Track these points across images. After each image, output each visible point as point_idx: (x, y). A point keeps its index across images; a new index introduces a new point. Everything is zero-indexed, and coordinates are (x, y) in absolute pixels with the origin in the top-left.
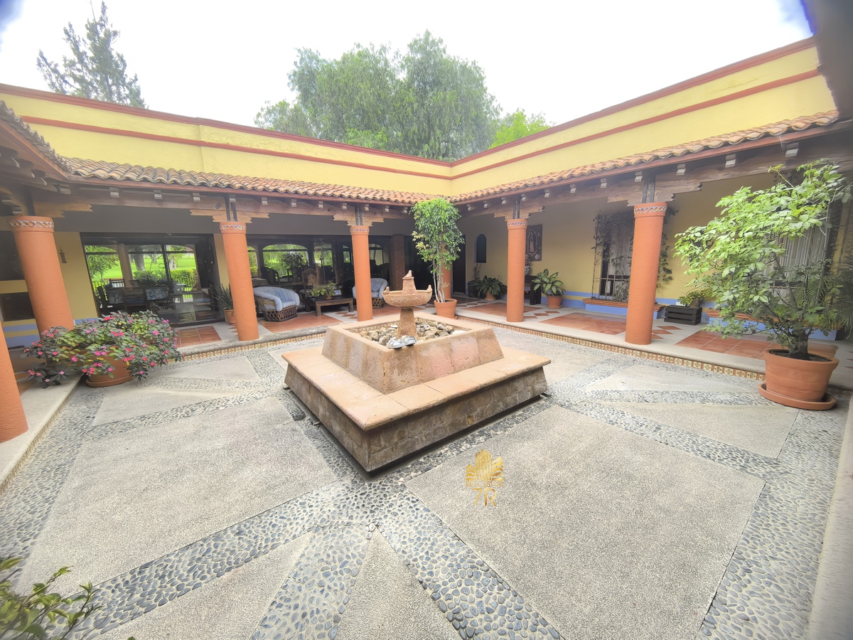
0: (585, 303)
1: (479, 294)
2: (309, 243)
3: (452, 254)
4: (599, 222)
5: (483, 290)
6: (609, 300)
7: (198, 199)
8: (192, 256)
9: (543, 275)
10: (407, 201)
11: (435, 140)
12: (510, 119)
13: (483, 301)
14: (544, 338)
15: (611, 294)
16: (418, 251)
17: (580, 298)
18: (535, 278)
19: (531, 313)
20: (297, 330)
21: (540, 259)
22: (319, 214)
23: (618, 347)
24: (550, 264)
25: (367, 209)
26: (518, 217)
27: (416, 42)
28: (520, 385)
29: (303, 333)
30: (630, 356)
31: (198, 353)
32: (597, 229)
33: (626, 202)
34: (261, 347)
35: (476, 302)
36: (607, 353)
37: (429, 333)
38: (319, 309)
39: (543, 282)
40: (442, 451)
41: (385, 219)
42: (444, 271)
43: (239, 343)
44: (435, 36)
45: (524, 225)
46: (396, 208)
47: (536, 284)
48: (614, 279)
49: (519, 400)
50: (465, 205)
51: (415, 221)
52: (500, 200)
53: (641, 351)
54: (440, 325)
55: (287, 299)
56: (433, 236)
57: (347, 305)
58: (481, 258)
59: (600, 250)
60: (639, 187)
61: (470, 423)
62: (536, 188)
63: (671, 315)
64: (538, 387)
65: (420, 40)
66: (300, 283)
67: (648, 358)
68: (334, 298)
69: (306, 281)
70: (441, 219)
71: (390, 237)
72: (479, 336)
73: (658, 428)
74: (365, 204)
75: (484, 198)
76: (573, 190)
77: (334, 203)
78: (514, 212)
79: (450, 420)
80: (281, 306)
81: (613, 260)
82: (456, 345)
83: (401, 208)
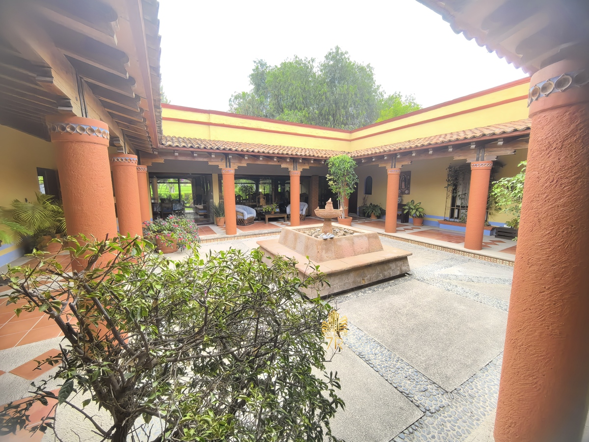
0: (440, 223)
1: (366, 215)
2: (256, 179)
3: (351, 188)
4: (450, 171)
5: (369, 213)
6: (456, 222)
7: (214, 156)
8: (190, 185)
9: (410, 203)
10: (324, 156)
11: (340, 116)
12: (391, 99)
13: (369, 219)
14: (409, 243)
15: (458, 218)
16: (329, 186)
17: (436, 220)
18: (405, 205)
19: (402, 228)
20: (257, 231)
21: (409, 193)
22: (273, 164)
23: (459, 251)
24: (416, 197)
25: (301, 161)
26: (395, 167)
27: (330, 54)
28: (393, 266)
29: (260, 232)
30: (467, 257)
31: (206, 240)
32: (448, 175)
33: (466, 160)
34: (238, 239)
35: (364, 220)
36: (451, 255)
37: (339, 234)
38: (267, 219)
39: (410, 208)
40: (348, 295)
41: (310, 167)
42: (345, 199)
43: (227, 236)
44: (343, 49)
45: (398, 172)
46: (317, 160)
47: (405, 209)
48: (460, 208)
49: (392, 275)
50: (361, 159)
51: (328, 168)
52: (383, 157)
53: (475, 254)
54: (345, 230)
55: (250, 213)
56: (339, 177)
57: (283, 218)
58: (368, 191)
59: (451, 188)
60: (474, 151)
61: (363, 283)
62: (406, 150)
63: (500, 233)
64: (404, 268)
65: (333, 52)
66: (255, 204)
67: (479, 259)
68: (275, 213)
69: (259, 202)
70: (345, 167)
71: (310, 177)
72: (369, 236)
73: (477, 295)
74: (299, 158)
75: (373, 155)
76: (431, 152)
77: (282, 158)
78: (392, 164)
79: (352, 280)
80: (247, 216)
81: (459, 195)
82: (356, 240)
83: (321, 160)
